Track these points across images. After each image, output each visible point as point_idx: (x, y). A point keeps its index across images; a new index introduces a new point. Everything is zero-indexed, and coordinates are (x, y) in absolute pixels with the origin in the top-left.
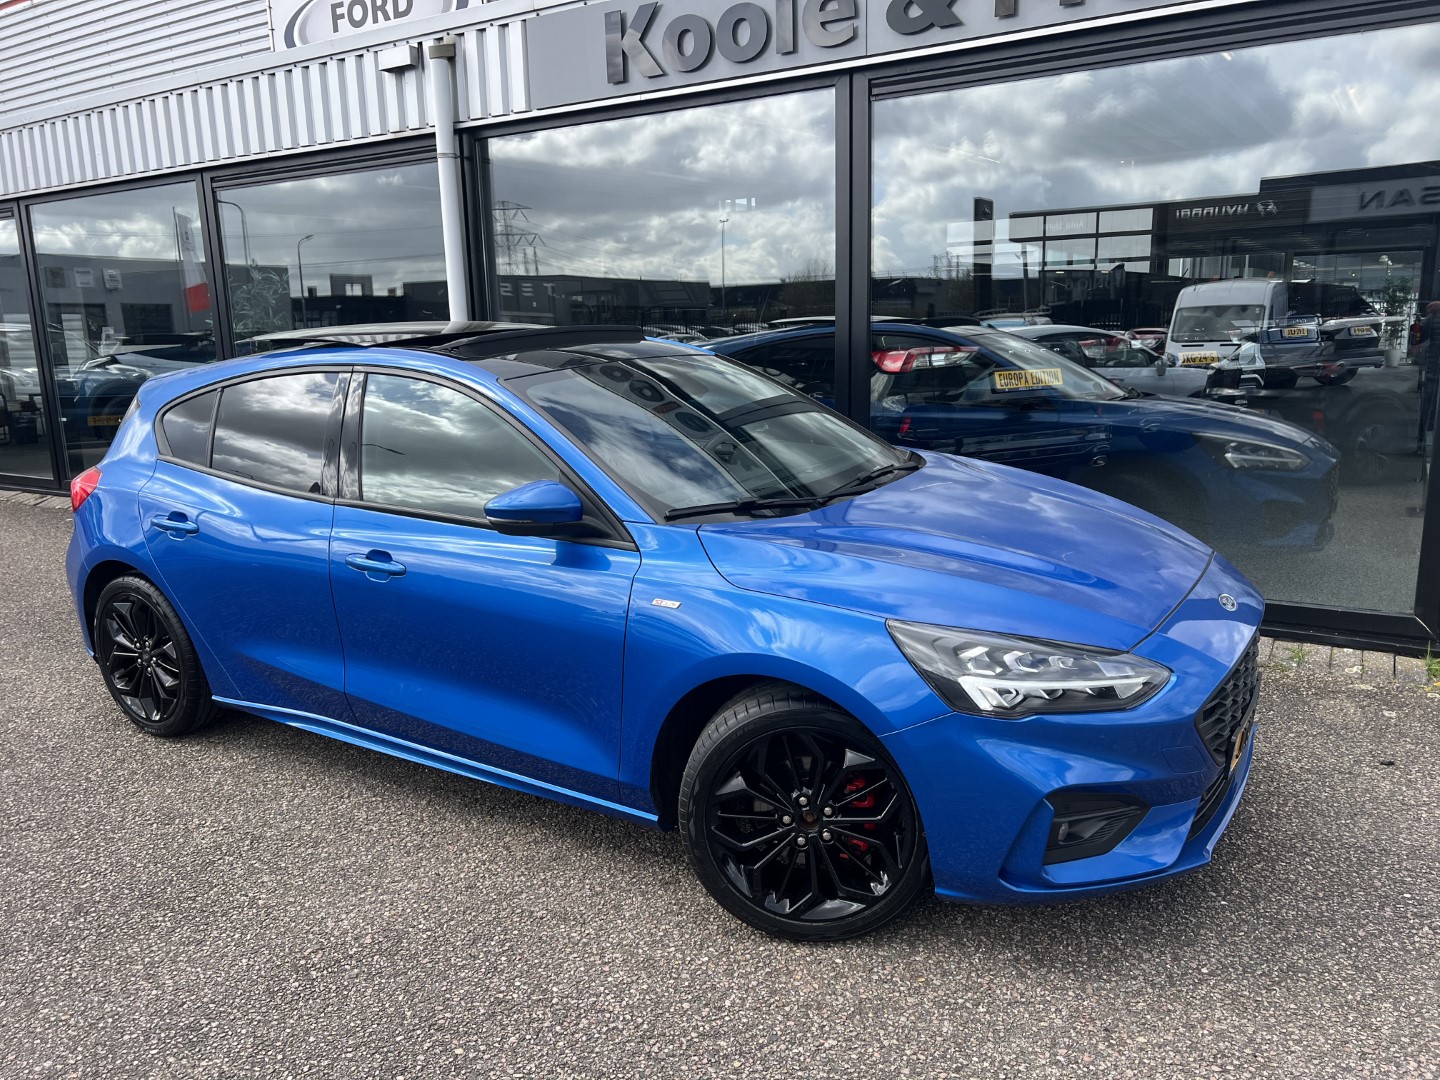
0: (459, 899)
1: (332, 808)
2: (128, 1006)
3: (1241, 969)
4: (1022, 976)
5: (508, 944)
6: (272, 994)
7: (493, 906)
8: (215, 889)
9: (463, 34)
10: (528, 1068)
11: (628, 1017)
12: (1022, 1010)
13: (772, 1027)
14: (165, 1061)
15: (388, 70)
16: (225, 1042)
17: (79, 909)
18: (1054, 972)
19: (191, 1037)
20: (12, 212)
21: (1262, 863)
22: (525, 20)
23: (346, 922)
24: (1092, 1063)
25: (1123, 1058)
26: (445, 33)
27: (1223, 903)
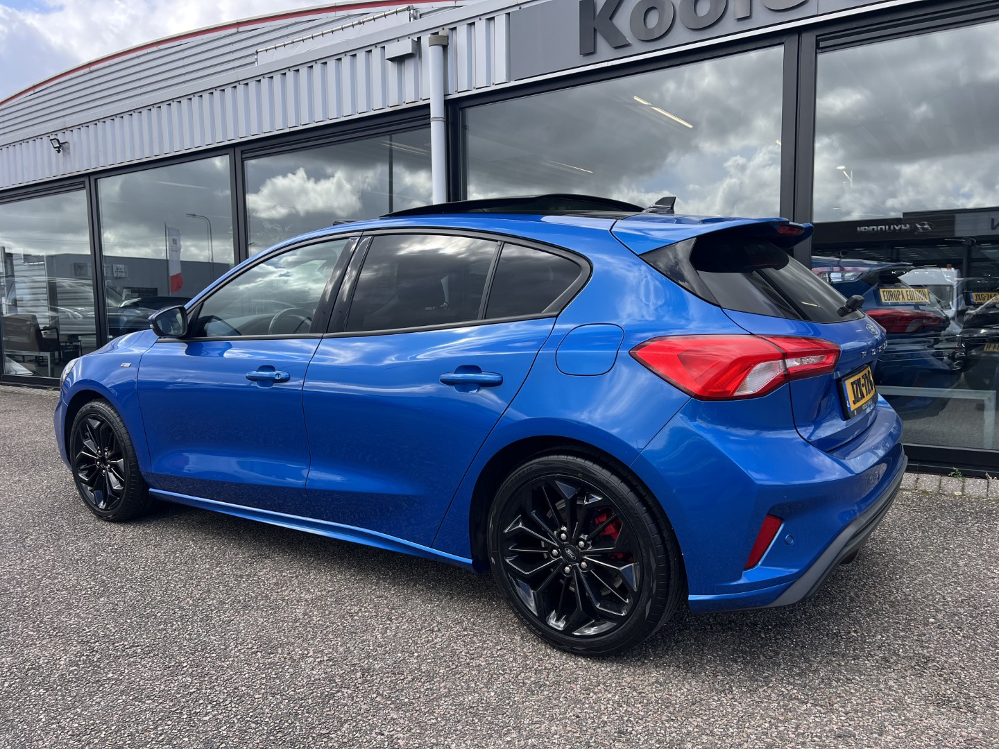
9: (455, 28)
15: (392, 60)
20: (84, 184)
22: (509, 14)
26: (441, 28)
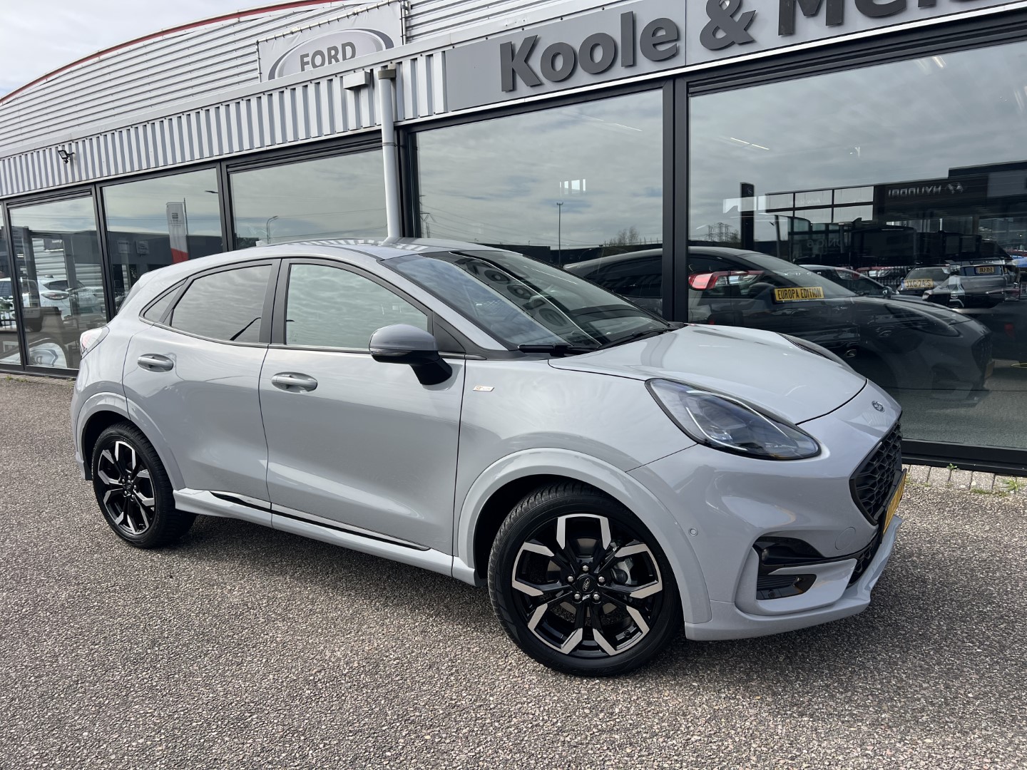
0: (416, 639)
1: (321, 581)
2: (194, 704)
3: (997, 694)
4: (832, 697)
5: (454, 669)
6: (293, 699)
7: (441, 644)
8: (246, 631)
9: (401, 63)
10: (478, 749)
11: (546, 718)
12: (835, 719)
13: (651, 727)
14: (223, 740)
15: (350, 89)
16: (263, 728)
17: (154, 642)
18: (857, 695)
19: (239, 724)
21: (1005, 625)
22: (444, 52)
23: (339, 653)
24: (894, 756)
25: (916, 752)
26: (390, 62)
27: (978, 650)
